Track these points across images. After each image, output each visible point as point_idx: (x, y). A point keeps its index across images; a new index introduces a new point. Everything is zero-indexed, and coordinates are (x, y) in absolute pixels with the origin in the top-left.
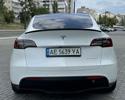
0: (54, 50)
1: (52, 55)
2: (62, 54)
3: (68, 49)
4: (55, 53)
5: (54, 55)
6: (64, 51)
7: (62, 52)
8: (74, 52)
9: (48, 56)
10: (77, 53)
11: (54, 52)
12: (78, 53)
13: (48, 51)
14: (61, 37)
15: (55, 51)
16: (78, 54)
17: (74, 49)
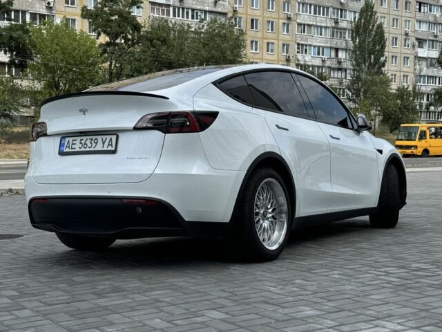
0: (73, 140)
1: (67, 150)
2: (83, 149)
3: (94, 137)
4: (73, 146)
5: (71, 150)
6: (88, 142)
7: (85, 144)
8: (104, 143)
9: (61, 153)
10: (109, 145)
11: (73, 144)
12: (111, 145)
13: (63, 142)
14: (81, 111)
15: (74, 142)
16: (110, 148)
17: (104, 137)
